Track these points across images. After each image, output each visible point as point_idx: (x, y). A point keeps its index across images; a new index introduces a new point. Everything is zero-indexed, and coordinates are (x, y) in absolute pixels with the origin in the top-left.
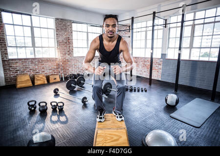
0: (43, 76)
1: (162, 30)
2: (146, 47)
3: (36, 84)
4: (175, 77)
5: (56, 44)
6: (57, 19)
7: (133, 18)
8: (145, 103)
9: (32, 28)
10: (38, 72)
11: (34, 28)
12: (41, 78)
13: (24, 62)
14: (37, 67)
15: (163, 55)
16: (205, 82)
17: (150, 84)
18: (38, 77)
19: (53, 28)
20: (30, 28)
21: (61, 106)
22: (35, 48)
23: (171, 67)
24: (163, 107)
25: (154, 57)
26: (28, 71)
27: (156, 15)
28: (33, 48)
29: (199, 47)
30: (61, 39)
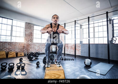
0: (14, 52)
1: (79, 30)
2: (72, 39)
3: (9, 57)
4: (88, 53)
5: (24, 35)
6: (26, 23)
7: (65, 24)
8: (74, 65)
9: (12, 26)
10: (11, 50)
11: (13, 26)
12: (13, 53)
13: (4, 44)
14: (11, 47)
15: (81, 42)
16: (103, 55)
17: (75, 57)
18: (11, 53)
19: (24, 27)
20: (11, 26)
21: (23, 66)
22: (12, 37)
23: (85, 48)
24: (83, 67)
25: (76, 43)
26: (5, 49)
27: (76, 22)
28: (10, 37)
29: (98, 37)
30: (27, 33)
